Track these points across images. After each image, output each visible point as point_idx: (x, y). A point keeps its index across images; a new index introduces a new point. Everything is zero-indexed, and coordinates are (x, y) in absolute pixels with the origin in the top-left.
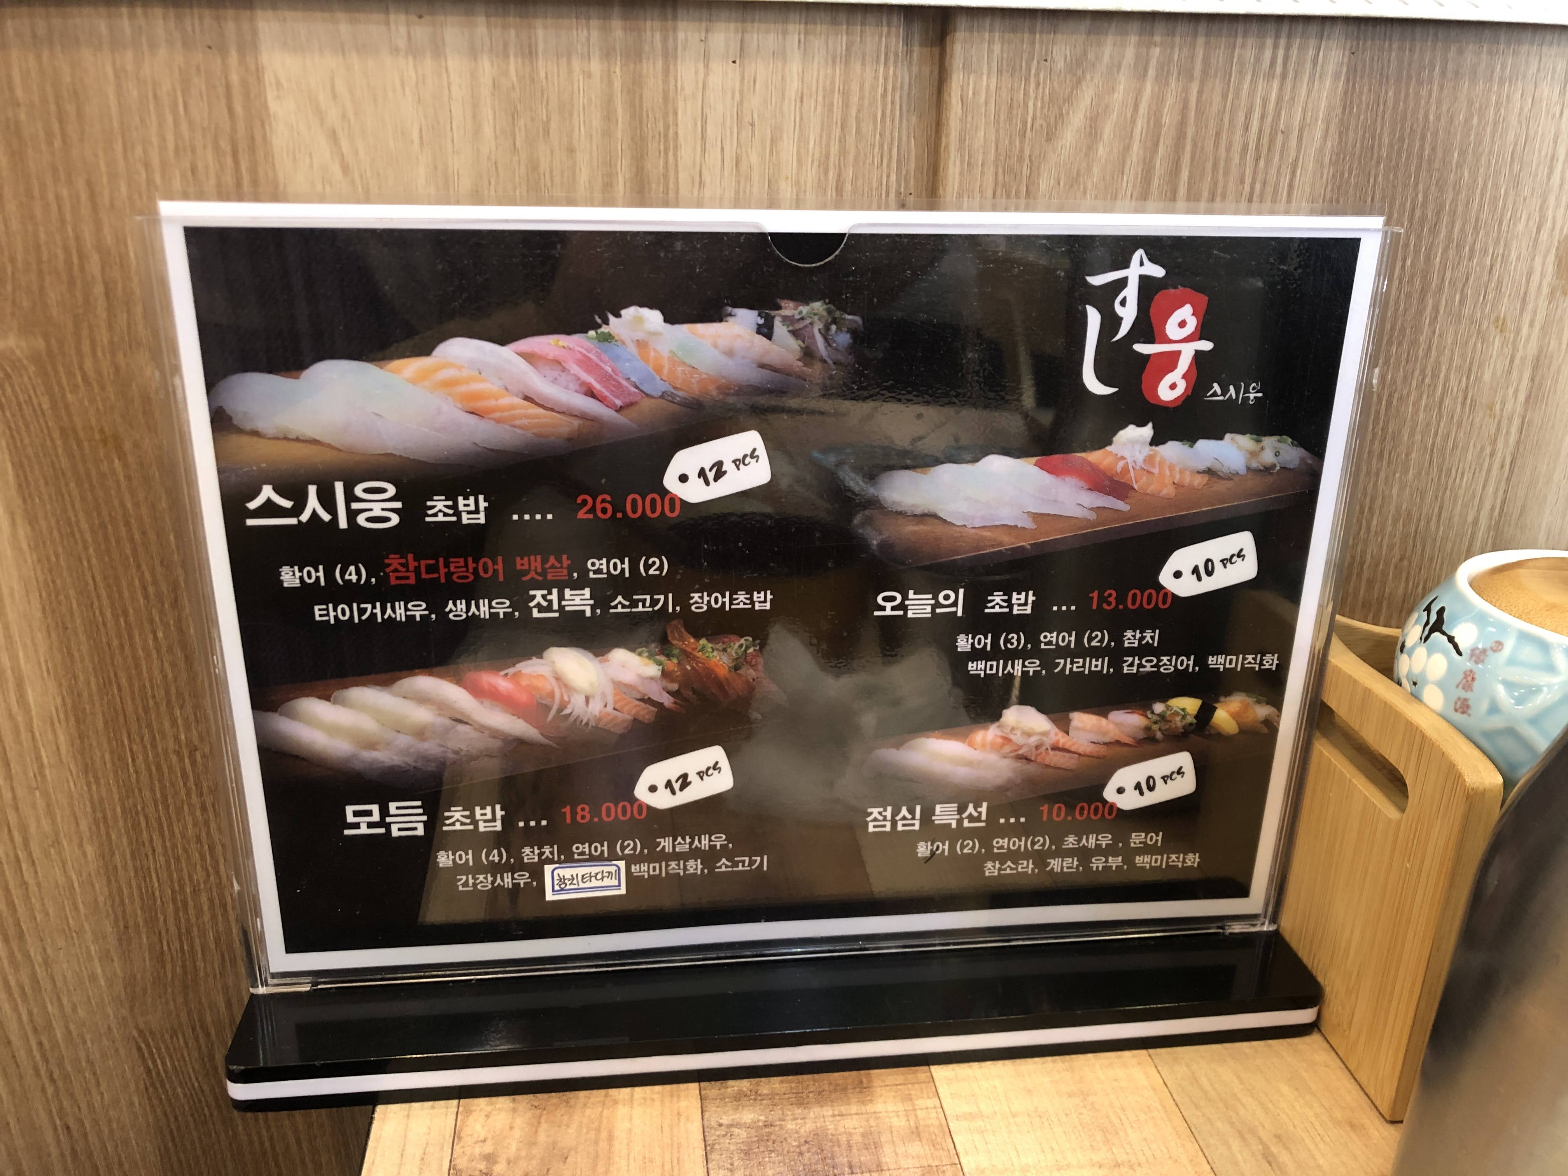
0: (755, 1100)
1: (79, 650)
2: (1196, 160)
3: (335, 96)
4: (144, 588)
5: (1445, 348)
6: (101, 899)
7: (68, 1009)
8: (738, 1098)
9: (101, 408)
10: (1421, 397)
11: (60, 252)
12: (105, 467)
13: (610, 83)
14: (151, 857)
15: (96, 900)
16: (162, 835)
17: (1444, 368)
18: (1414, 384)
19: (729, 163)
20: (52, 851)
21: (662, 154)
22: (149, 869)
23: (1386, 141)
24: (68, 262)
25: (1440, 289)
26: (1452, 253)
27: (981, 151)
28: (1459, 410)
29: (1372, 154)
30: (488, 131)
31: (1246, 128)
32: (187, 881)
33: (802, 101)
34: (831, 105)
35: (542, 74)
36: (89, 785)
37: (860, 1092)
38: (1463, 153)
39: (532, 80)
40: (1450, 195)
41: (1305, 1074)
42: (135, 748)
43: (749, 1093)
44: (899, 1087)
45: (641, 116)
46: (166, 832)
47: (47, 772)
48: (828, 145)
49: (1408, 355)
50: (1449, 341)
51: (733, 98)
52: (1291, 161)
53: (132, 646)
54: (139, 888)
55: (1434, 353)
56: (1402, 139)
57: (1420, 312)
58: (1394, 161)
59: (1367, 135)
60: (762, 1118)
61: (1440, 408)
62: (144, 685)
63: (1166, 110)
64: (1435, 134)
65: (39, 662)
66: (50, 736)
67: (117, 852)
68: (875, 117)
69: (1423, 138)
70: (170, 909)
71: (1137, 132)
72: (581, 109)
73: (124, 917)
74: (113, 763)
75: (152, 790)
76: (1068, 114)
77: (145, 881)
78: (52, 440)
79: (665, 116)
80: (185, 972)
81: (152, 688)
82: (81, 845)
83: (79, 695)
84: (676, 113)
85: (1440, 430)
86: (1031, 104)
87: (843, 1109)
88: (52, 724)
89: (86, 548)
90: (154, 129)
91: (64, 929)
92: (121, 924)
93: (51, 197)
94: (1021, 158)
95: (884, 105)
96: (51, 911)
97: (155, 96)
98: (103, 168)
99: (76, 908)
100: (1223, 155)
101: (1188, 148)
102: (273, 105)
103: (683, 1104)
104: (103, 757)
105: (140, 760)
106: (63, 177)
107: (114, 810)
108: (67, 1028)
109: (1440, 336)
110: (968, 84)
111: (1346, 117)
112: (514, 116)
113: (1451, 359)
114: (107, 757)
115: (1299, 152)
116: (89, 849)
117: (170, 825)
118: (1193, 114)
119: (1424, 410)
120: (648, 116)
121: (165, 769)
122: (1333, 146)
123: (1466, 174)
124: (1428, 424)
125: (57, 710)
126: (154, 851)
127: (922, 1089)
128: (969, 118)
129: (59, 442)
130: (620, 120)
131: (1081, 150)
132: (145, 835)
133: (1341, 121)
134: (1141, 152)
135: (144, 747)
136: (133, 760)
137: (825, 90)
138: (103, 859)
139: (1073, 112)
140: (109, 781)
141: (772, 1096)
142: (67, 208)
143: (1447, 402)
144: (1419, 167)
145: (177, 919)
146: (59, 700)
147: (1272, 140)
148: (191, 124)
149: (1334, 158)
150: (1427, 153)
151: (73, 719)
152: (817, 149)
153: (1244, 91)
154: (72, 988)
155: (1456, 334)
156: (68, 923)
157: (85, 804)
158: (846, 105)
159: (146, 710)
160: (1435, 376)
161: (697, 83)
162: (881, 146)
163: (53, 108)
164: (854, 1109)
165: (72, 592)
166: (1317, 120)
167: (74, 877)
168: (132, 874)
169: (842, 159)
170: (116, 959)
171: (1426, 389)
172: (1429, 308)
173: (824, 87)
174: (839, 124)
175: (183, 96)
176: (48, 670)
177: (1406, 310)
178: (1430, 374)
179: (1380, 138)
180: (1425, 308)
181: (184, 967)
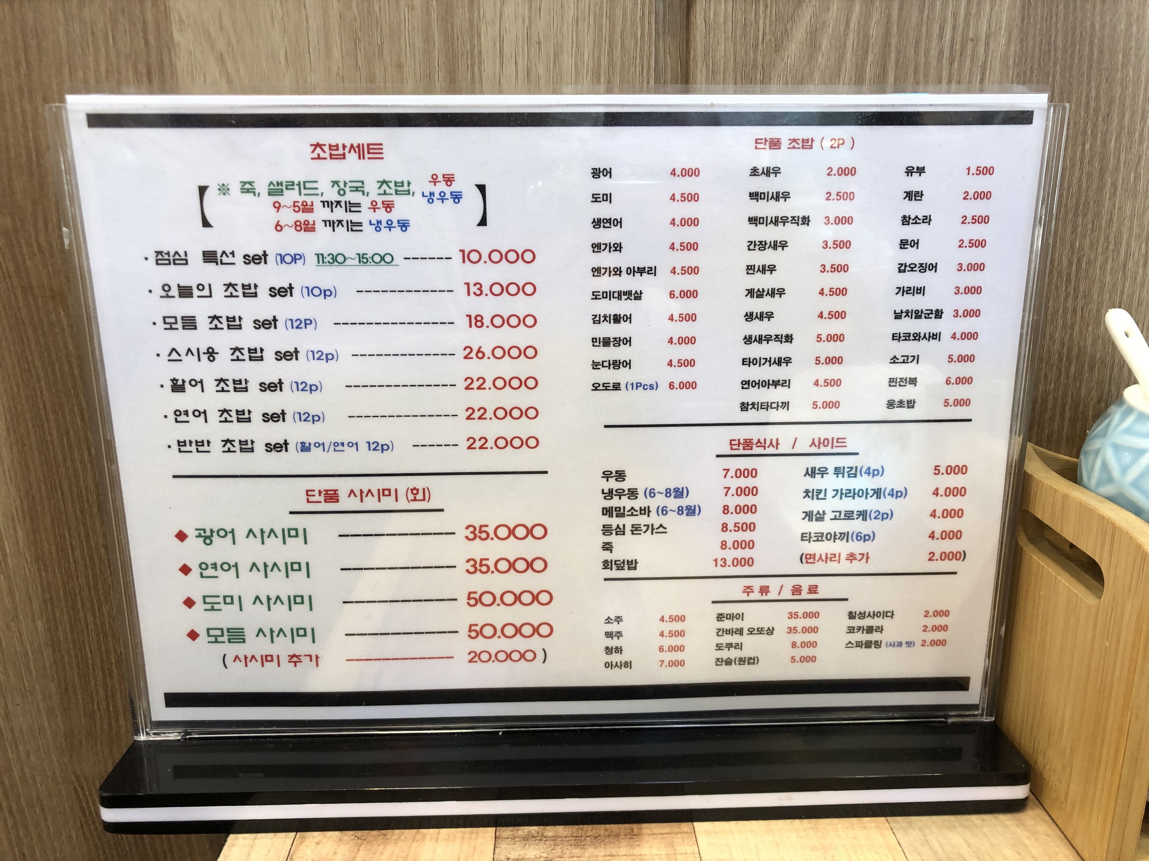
0: (541, 840)
1: (33, 462)
2: (900, 64)
3: (222, 28)
4: (82, 413)
5: (1124, 219)
6: (48, 665)
7: (23, 755)
8: (526, 839)
9: (51, 271)
10: (1106, 261)
11: (23, 151)
12: (53, 317)
13: (428, 13)
14: (85, 633)
15: (44, 666)
16: (94, 615)
17: (1125, 236)
18: (1100, 250)
19: (522, 73)
20: (12, 624)
21: (470, 67)
22: (84, 641)
23: (1061, 46)
24: (29, 160)
25: (1117, 169)
26: (1124, 140)
27: (723, 61)
28: (1141, 271)
29: (1050, 57)
30: (336, 53)
31: (941, 37)
32: (112, 652)
33: (577, 24)
34: (601, 26)
35: (377, 8)
36: (39, 570)
37: (630, 838)
38: (1126, 54)
39: (369, 12)
40: (1118, 89)
41: (1027, 842)
42: (74, 542)
43: (536, 835)
44: (665, 836)
45: (452, 39)
46: (97, 612)
47: (9, 559)
48: (599, 58)
49: (1093, 224)
50: (1128, 213)
51: (523, 22)
52: (980, 63)
53: (73, 460)
54: (76, 656)
55: (1115, 225)
56: (1073, 44)
57: (1100, 189)
58: (1068, 62)
59: (1044, 41)
60: (545, 855)
61: (1124, 273)
62: (81, 492)
63: (873, 24)
64: (1102, 39)
65: (4, 471)
66: (12, 531)
67: (60, 628)
68: (636, 34)
69: (1092, 43)
70: (100, 675)
71: (849, 43)
72: (407, 34)
73: (65, 681)
74: (58, 554)
75: (87, 576)
76: (792, 29)
77: (81, 652)
78: (16, 297)
79: (471, 39)
80: (110, 729)
81: (87, 494)
82: (33, 620)
83: (33, 498)
84: (479, 36)
85: (1126, 290)
86: (761, 23)
87: (614, 851)
88: (13, 519)
89: (39, 381)
90: (91, 58)
91: (21, 688)
92: (63, 686)
93: (18, 110)
94: (755, 66)
95: (643, 25)
96: (11, 674)
97: (93, 33)
98: (55, 88)
99: (30, 672)
100: (923, 60)
101: (893, 55)
102: (177, 36)
103: (479, 841)
104: (50, 549)
105: (78, 553)
106: (26, 95)
107: (58, 593)
108: (22, 769)
109: (1120, 208)
110: (710, 8)
111: (1025, 27)
112: (356, 41)
113: (1131, 228)
114: (53, 548)
115: (986, 57)
116: (39, 624)
117: (100, 606)
118: (895, 27)
119: (1110, 273)
120: (458, 39)
121: (96, 558)
122: (1015, 51)
123: (1131, 72)
124: (1114, 285)
125: (16, 509)
126: (87, 626)
127: (683, 838)
128: (712, 35)
129: (20, 298)
130: (437, 43)
131: (804, 58)
132: (81, 614)
133: (1021, 30)
134: (854, 59)
135: (81, 542)
136: (72, 551)
137: (595, 15)
138: (50, 632)
139: (796, 29)
140: (54, 569)
141: (555, 838)
142: (29, 118)
143: (1130, 265)
144: (1090, 67)
145: (105, 684)
146: (18, 503)
147: (963, 46)
148: (118, 52)
149: (1017, 60)
150: (1096, 55)
151: (29, 518)
152: (591, 61)
153: (938, 7)
154: (26, 738)
155: (1134, 207)
156: (24, 684)
157: (37, 586)
158: (612, 26)
159: (82, 512)
160: (1118, 244)
161: (495, 11)
162: (642, 58)
163: (20, 43)
164: (623, 851)
165: (28, 416)
166: (1000, 29)
167: (28, 647)
168: (71, 645)
169: (611, 68)
170: (59, 715)
171: (1111, 254)
172: (1109, 185)
173: (595, 11)
174: (607, 41)
175: (112, 31)
176: (11, 478)
177: (1088, 187)
178: (1113, 242)
179: (1055, 42)
180: (1105, 184)
181: (110, 724)
